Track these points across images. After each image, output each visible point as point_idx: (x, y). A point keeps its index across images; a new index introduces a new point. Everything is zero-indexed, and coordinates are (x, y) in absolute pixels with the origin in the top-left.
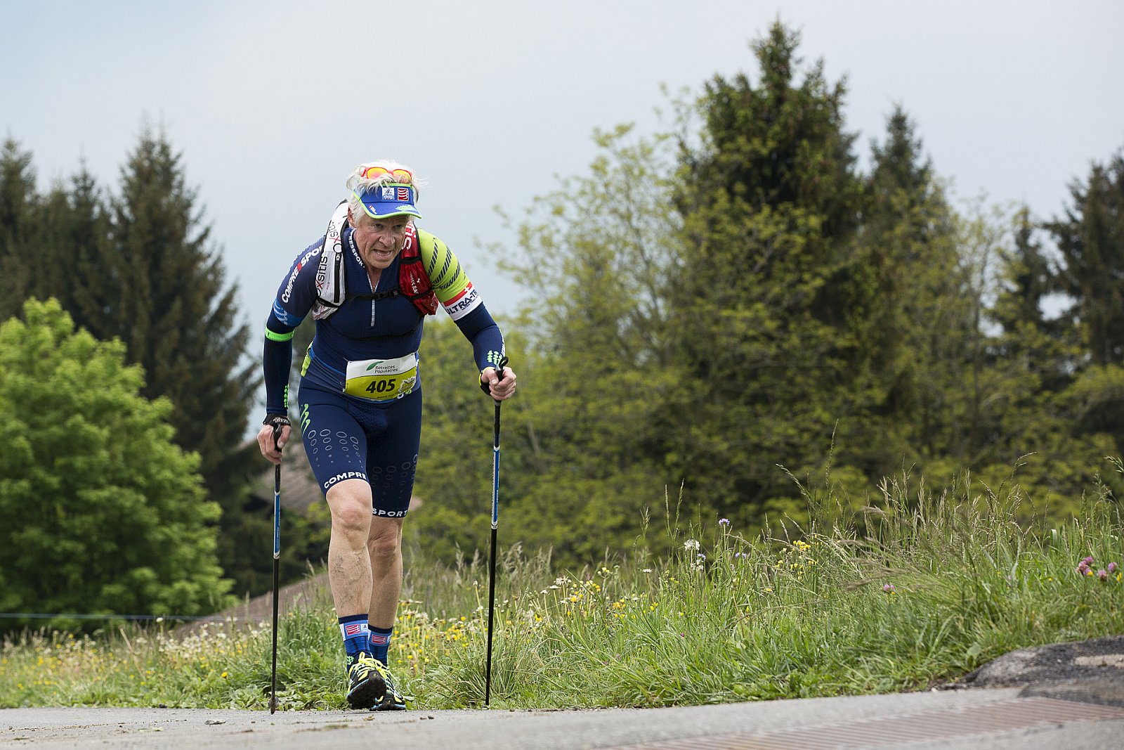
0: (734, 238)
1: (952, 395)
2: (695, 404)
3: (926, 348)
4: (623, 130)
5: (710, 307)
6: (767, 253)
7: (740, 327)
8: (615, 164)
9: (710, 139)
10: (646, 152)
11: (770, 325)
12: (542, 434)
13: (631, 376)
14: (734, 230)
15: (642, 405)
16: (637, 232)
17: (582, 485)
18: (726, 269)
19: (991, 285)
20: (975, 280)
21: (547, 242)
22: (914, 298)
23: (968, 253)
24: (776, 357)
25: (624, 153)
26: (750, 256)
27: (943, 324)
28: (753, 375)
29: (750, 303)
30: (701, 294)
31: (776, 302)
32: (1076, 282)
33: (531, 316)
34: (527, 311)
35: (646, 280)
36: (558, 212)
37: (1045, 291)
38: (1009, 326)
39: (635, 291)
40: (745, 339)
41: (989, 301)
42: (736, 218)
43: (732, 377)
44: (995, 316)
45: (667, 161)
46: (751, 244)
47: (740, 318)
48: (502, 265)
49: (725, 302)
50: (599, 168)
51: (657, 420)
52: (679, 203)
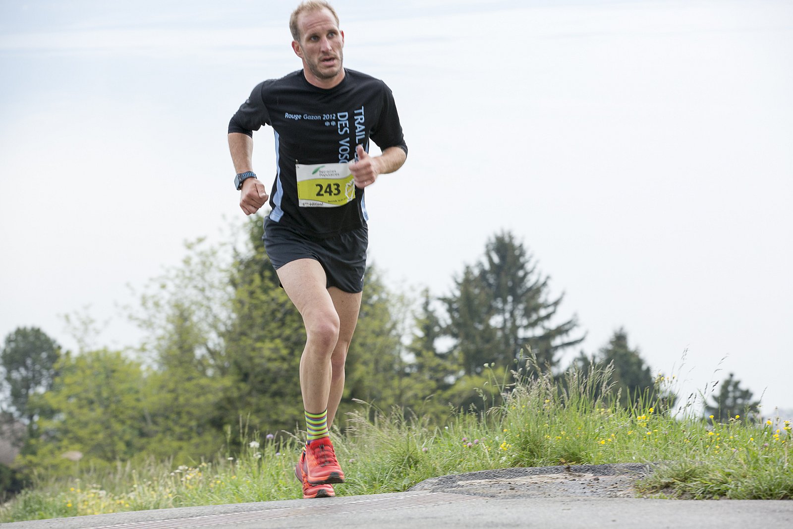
0: (263, 302)
1: (388, 393)
2: (241, 398)
3: (372, 366)
4: (200, 240)
5: (250, 342)
6: (283, 310)
7: (267, 353)
8: (196, 260)
9: (251, 246)
10: (214, 253)
11: (284, 352)
12: (154, 416)
13: (203, 381)
14: (263, 297)
15: (211, 398)
16: (208, 299)
17: (176, 444)
18: (259, 321)
19: (408, 331)
20: (399, 327)
21: (157, 304)
22: (365, 337)
23: (395, 312)
24: (287, 371)
25: (201, 254)
26: (273, 313)
27: (381, 352)
28: (274, 381)
29: (272, 339)
30: (243, 334)
31: (287, 339)
32: (455, 330)
33: (148, 347)
34: (145, 344)
35: (214, 326)
36: (163, 287)
37: (437, 335)
38: (418, 354)
39: (207, 332)
40: (270, 360)
41: (407, 341)
42: (265, 290)
43: (262, 382)
44: (411, 349)
45: (226, 259)
46: (273, 306)
47: (267, 348)
48: (130, 317)
49: (260, 339)
50: (187, 262)
51: (219, 406)
52: (233, 283)
